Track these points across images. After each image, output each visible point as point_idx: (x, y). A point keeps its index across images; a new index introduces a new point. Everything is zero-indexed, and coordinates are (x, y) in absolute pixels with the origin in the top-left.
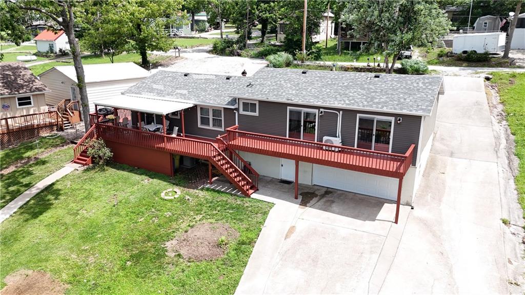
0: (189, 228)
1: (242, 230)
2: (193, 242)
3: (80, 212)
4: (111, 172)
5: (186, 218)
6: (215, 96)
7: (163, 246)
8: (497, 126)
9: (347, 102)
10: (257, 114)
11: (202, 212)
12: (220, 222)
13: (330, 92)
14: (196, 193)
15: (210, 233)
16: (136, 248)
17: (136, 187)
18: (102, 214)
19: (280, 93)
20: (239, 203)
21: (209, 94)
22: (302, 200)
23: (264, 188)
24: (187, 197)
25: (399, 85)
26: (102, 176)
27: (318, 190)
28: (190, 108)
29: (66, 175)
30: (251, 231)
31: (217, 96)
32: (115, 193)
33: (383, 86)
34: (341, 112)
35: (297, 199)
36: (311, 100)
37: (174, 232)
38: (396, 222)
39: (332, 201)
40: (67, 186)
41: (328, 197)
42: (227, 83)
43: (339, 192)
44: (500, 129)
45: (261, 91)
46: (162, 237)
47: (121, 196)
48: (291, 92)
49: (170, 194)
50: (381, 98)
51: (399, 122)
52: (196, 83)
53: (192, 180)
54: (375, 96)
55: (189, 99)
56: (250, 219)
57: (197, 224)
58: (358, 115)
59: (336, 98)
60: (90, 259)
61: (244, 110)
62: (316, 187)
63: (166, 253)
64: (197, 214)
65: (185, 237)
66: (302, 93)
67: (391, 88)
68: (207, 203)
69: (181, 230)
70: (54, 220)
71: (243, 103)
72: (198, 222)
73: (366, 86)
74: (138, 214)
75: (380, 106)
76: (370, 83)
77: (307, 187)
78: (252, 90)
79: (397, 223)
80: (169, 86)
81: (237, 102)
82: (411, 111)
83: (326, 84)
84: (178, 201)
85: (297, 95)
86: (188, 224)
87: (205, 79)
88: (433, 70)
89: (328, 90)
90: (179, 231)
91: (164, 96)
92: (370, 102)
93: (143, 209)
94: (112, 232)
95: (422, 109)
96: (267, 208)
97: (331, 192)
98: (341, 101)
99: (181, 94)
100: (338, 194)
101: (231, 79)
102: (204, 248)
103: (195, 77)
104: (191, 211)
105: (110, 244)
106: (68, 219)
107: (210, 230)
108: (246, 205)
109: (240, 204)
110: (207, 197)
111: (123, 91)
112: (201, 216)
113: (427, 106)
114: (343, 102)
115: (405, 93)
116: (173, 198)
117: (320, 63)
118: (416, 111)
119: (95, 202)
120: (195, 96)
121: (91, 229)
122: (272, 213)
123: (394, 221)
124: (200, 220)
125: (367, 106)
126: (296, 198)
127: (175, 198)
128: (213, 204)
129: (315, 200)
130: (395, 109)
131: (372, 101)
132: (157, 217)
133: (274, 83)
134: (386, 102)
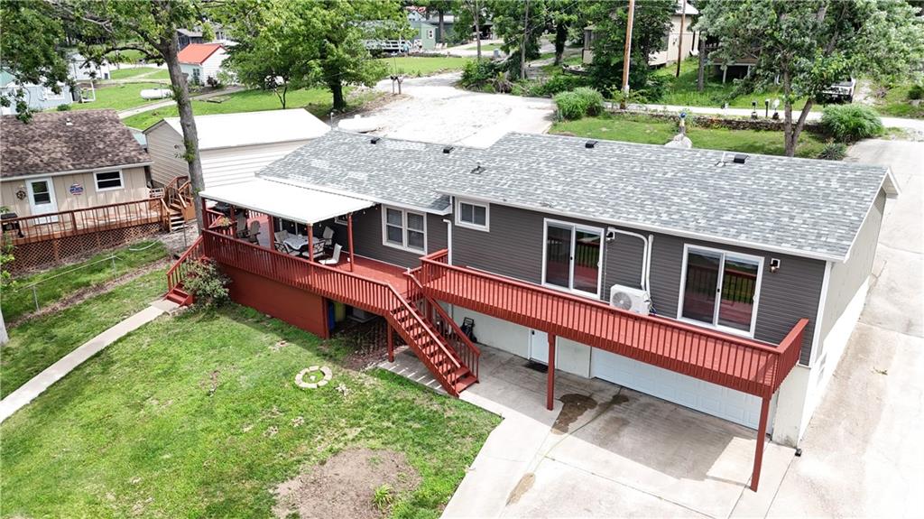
0: (330, 455)
1: (427, 471)
2: (328, 489)
3: (147, 403)
4: (224, 323)
5: (329, 433)
6: (414, 188)
7: (271, 491)
9: (665, 217)
10: (486, 228)
11: (362, 422)
12: (390, 448)
13: (633, 192)
14: (360, 378)
15: (365, 471)
16: (223, 490)
17: (255, 359)
18: (184, 409)
19: (531, 190)
20: (436, 407)
21: (405, 183)
22: (560, 414)
23: (490, 378)
24: (342, 387)
25: (784, 183)
26: (204, 330)
27: (601, 391)
28: (366, 210)
29: (147, 324)
30: (444, 476)
31: (418, 188)
32: (217, 369)
33: (749, 182)
34: (651, 238)
35: (552, 409)
36: (591, 210)
37: (299, 462)
38: (754, 487)
39: (623, 420)
40: (141, 345)
41: (618, 411)
42: (443, 160)
43: (643, 400)
45: (497, 183)
46: (275, 472)
47: (227, 373)
48: (553, 189)
49: (313, 378)
50: (739, 213)
51: (773, 268)
52: (388, 158)
53: (359, 349)
54: (728, 208)
55: (366, 191)
56: (448, 447)
57: (346, 448)
58: (686, 246)
59: (642, 206)
60: (135, 507)
61: (463, 219)
62: (597, 384)
63: (273, 509)
64: (352, 426)
65: (318, 474)
66: (575, 192)
67: (765, 188)
68: (376, 402)
69: (314, 459)
70: (99, 415)
71: (462, 204)
72: (350, 444)
73: (711, 182)
74: (246, 416)
75: (733, 231)
76: (721, 176)
77: (579, 381)
78: (479, 181)
79: (756, 491)
80: (339, 162)
81: (451, 202)
82: (800, 247)
83: (628, 173)
84: (324, 395)
85: (564, 196)
86: (329, 447)
87: (406, 151)
88: (894, 129)
89: (630, 188)
90: (309, 460)
91: (324, 184)
92: (713, 219)
93: (257, 406)
94: (190, 451)
95: (827, 245)
96: (486, 425)
97: (625, 399)
98: (651, 213)
99: (355, 181)
100: (639, 405)
101: (452, 152)
102: (344, 506)
103: (390, 145)
104: (341, 417)
105: (178, 475)
106: (123, 416)
107: (365, 466)
108: (449, 414)
109: (436, 412)
110: (379, 389)
111: (258, 169)
112: (359, 430)
113: (841, 238)
114: (655, 217)
115: (795, 203)
116: (314, 386)
117: (655, 111)
118: (813, 247)
119: (177, 384)
120: (378, 185)
121: (156, 441)
122: (495, 439)
123: (749, 484)
124: (353, 440)
125: (705, 229)
126: (550, 407)
127: (318, 387)
128: (387, 406)
129: (589, 414)
130: (766, 240)
131: (718, 217)
132: (276, 424)
133: (526, 165)
134: (748, 223)
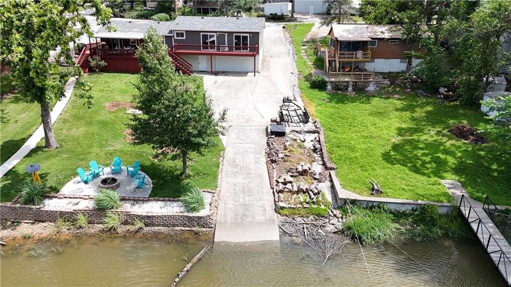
8: (288, 46)
9: (228, 29)
10: (184, 38)
13: (219, 25)
19: (196, 27)
22: (214, 75)
25: (248, 22)
33: (241, 22)
34: (226, 33)
36: (213, 29)
38: (255, 76)
39: (227, 74)
44: (290, 47)
45: (185, 26)
48: (201, 26)
51: (251, 36)
54: (240, 26)
58: (234, 34)
59: (223, 27)
61: (177, 37)
67: (245, 23)
71: (176, 32)
73: (234, 23)
75: (243, 29)
78: (180, 26)
81: (173, 32)
82: (254, 30)
83: (216, 22)
85: (205, 27)
87: (144, 24)
95: (259, 30)
97: (225, 72)
103: (136, 23)
115: (251, 24)
125: (237, 30)
129: (220, 74)
130: (249, 30)
